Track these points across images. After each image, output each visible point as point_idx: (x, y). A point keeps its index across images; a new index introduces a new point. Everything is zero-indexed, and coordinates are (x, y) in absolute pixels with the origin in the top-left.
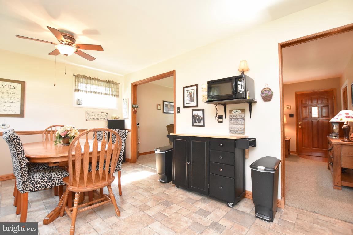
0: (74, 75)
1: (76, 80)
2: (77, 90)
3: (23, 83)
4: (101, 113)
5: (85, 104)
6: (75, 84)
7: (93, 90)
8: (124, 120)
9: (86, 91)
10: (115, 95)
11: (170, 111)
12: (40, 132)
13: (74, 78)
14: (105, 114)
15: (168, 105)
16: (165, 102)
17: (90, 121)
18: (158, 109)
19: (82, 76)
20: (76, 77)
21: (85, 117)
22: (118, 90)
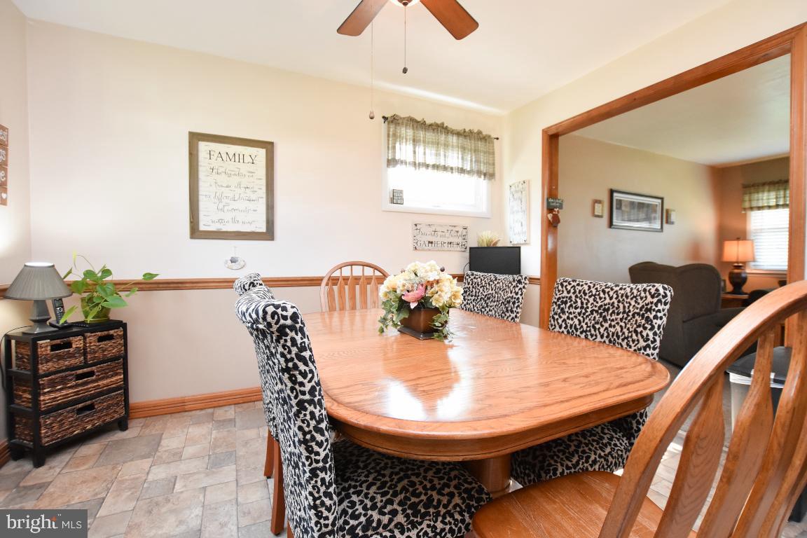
0: (384, 117)
1: (389, 131)
2: (392, 162)
3: (269, 147)
4: (450, 228)
5: (410, 202)
6: (388, 144)
7: (431, 160)
8: (519, 248)
9: (415, 164)
10: (485, 175)
11: (630, 220)
12: (315, 282)
13: (384, 126)
14: (460, 230)
15: (623, 204)
16: (615, 194)
17: (423, 250)
18: (596, 213)
19: (404, 118)
20: (389, 123)
21: (411, 238)
22: (494, 157)
